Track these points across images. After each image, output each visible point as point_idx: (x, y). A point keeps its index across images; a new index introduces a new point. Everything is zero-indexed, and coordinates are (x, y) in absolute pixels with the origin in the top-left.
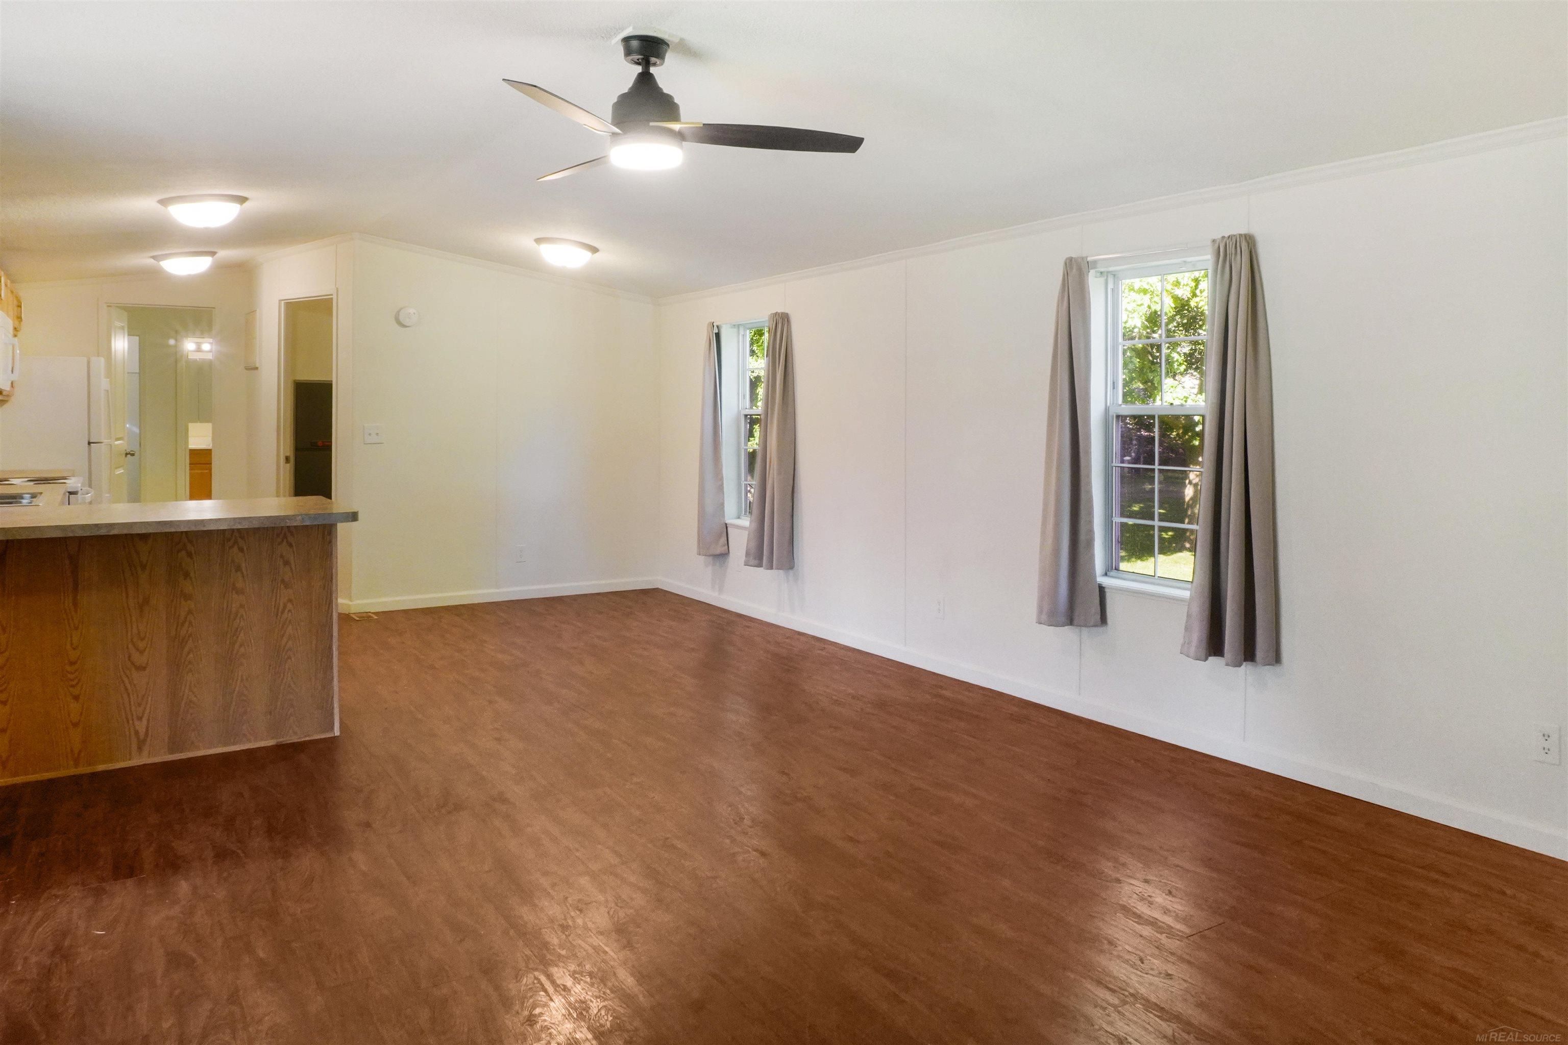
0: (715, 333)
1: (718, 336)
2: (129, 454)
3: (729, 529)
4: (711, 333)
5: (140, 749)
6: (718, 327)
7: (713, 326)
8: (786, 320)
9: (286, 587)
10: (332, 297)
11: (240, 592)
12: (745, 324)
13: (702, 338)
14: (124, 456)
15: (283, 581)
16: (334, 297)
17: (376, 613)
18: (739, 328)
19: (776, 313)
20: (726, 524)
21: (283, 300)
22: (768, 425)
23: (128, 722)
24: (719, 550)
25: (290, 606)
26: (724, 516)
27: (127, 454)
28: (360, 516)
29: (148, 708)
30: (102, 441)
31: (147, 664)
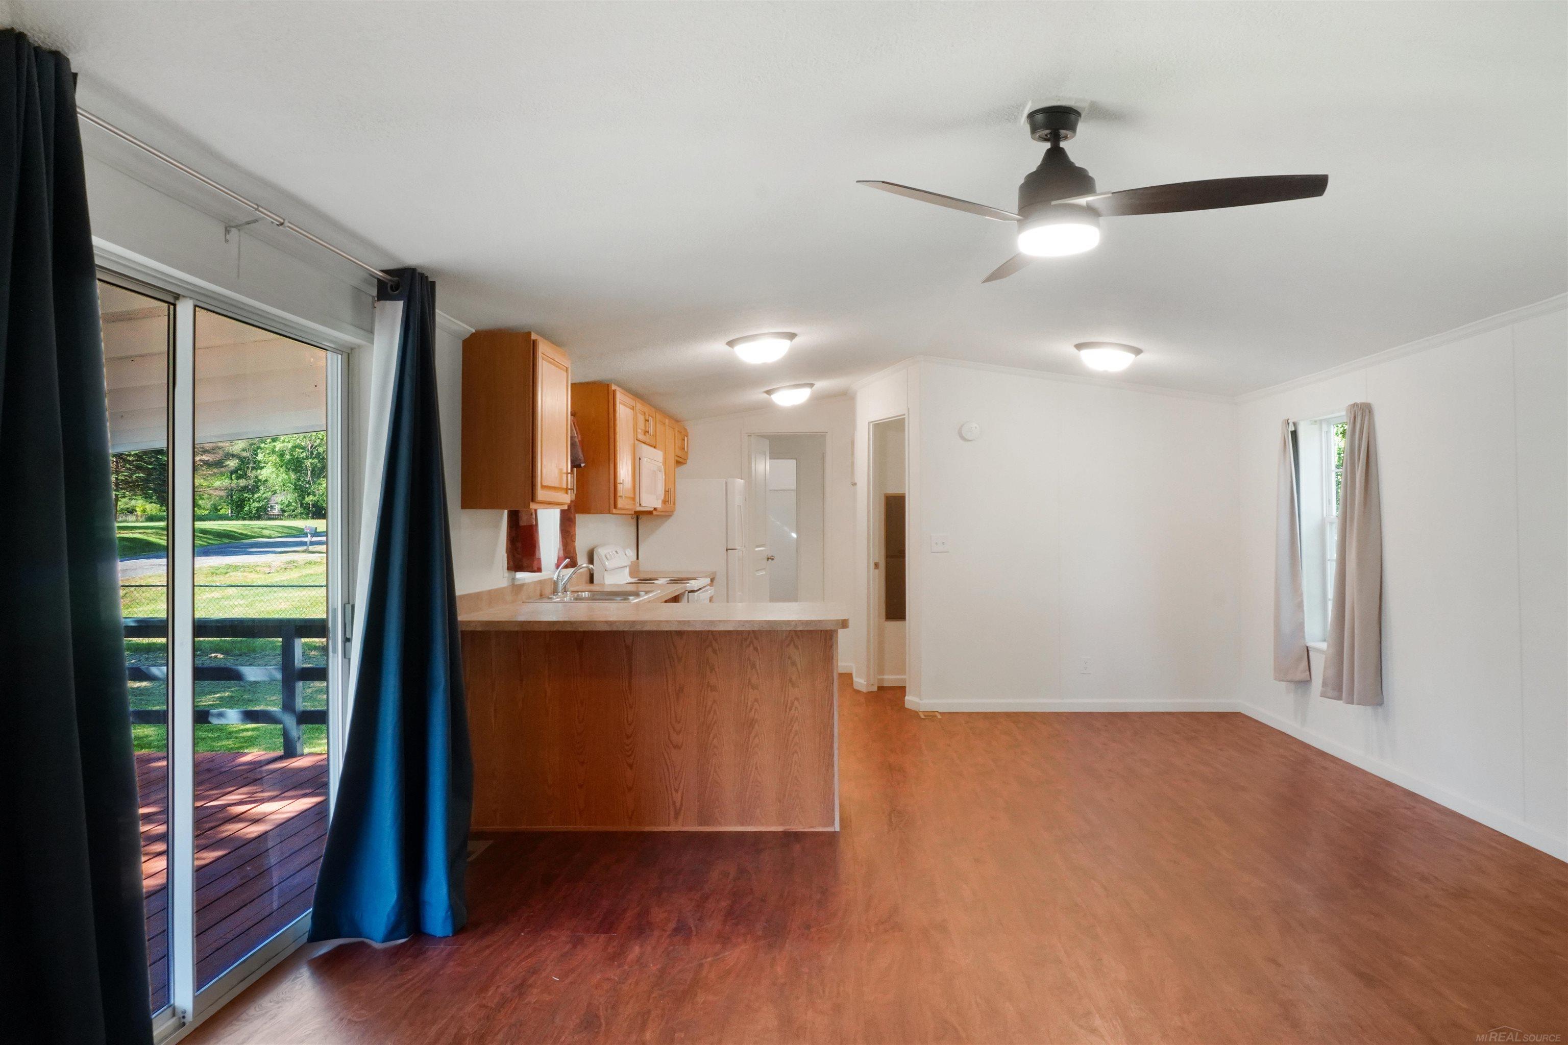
0: (1292, 432)
1: (1294, 434)
2: (770, 558)
3: (1311, 654)
4: (1286, 431)
5: (676, 818)
6: (1295, 424)
7: (1288, 424)
8: (1367, 411)
9: (793, 685)
10: (904, 416)
11: (754, 687)
12: (1330, 418)
13: (1276, 436)
14: (766, 560)
15: (790, 680)
16: (906, 416)
17: (942, 714)
18: (1321, 424)
19: (1355, 404)
20: (1307, 647)
21: (872, 422)
22: (1347, 534)
23: (667, 790)
24: (1301, 675)
25: (796, 703)
26: (1303, 637)
27: (768, 559)
28: (851, 623)
29: (683, 781)
30: (736, 548)
31: (682, 744)
